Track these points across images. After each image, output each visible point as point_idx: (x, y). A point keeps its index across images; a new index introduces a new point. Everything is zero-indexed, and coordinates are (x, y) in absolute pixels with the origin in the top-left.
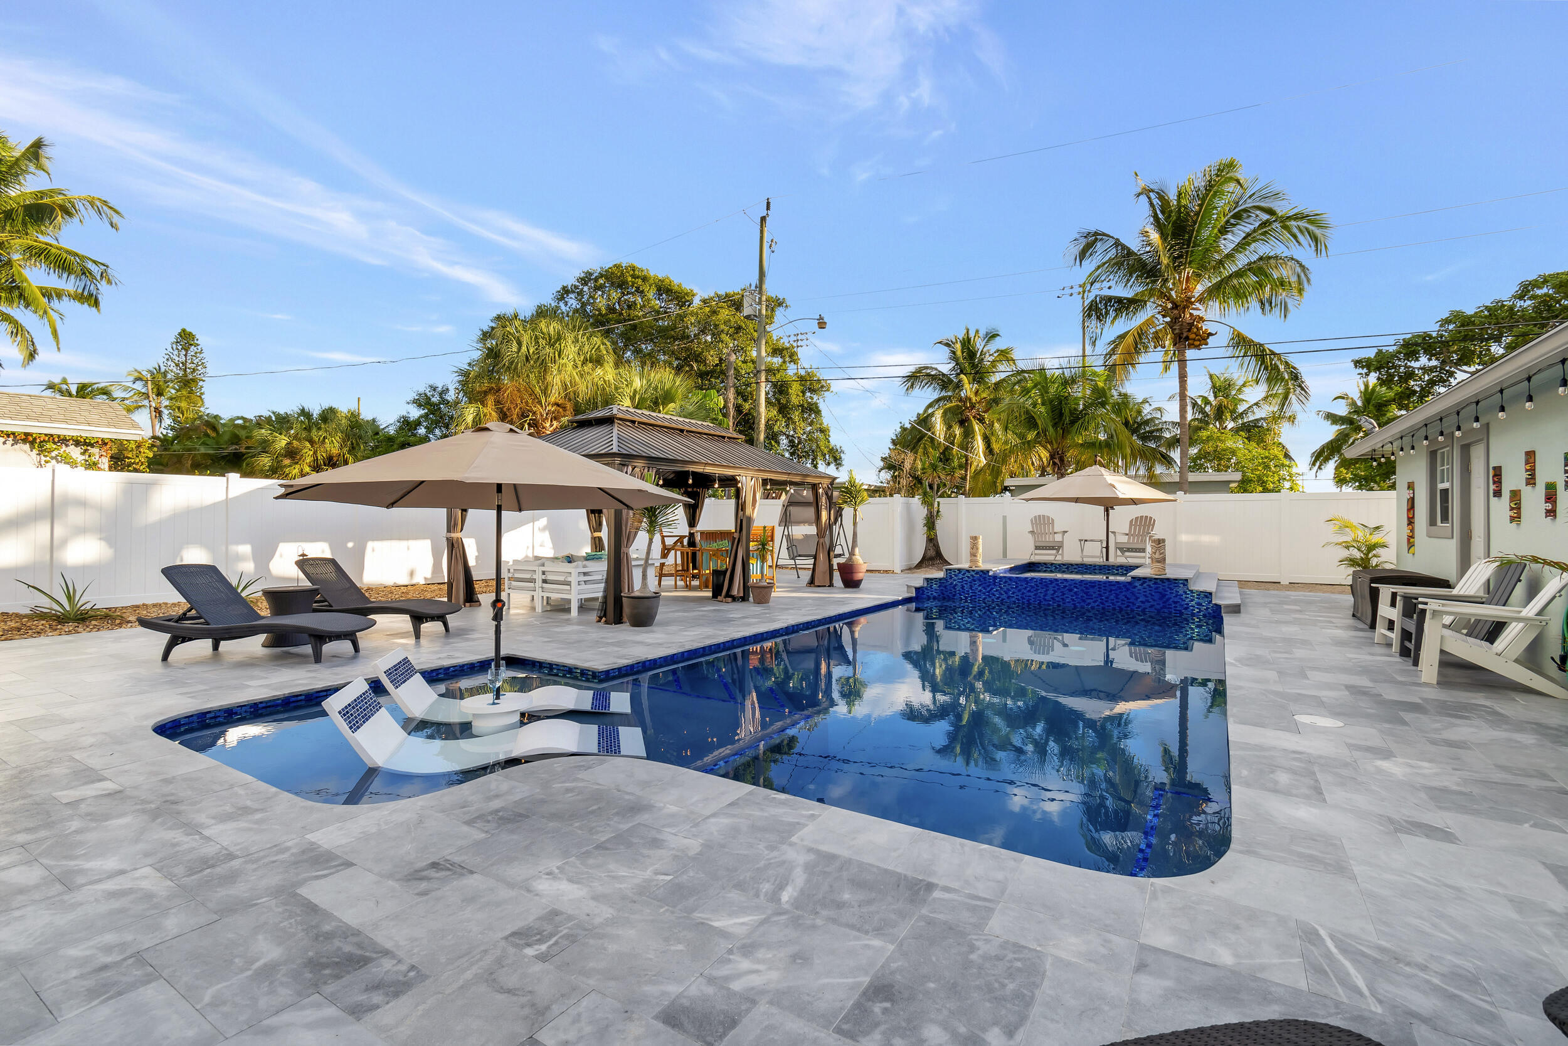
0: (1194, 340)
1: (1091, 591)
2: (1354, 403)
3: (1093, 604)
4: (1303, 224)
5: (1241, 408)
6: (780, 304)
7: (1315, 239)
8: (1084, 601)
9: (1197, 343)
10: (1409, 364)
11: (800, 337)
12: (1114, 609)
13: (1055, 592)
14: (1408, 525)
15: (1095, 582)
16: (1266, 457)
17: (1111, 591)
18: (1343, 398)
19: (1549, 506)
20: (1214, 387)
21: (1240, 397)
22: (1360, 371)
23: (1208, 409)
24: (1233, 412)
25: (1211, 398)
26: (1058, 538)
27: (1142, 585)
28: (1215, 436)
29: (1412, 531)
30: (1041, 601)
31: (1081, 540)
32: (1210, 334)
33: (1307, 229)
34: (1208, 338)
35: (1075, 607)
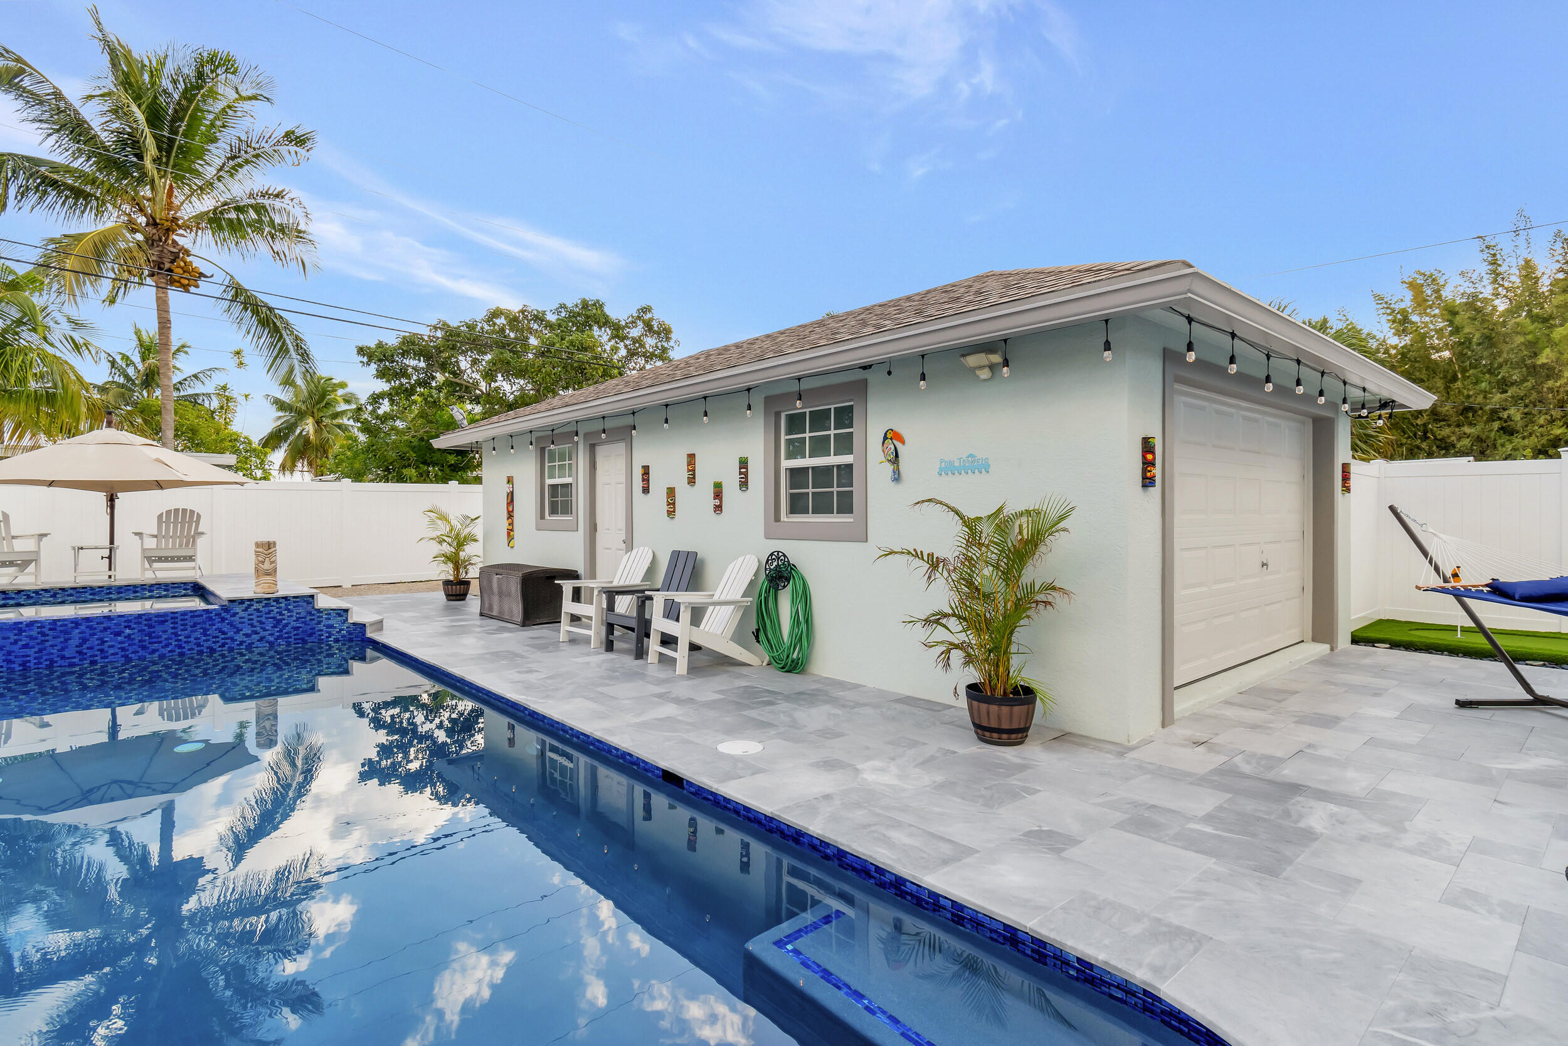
0: (181, 276)
1: (159, 629)
3: (164, 651)
8: (144, 648)
12: (201, 653)
13: (84, 640)
14: (508, 519)
15: (165, 615)
17: (195, 625)
19: (717, 502)
23: (131, 371)
26: (28, 545)
27: (246, 610)
29: (511, 524)
30: (52, 662)
32: (203, 275)
34: (199, 278)
35: (128, 660)
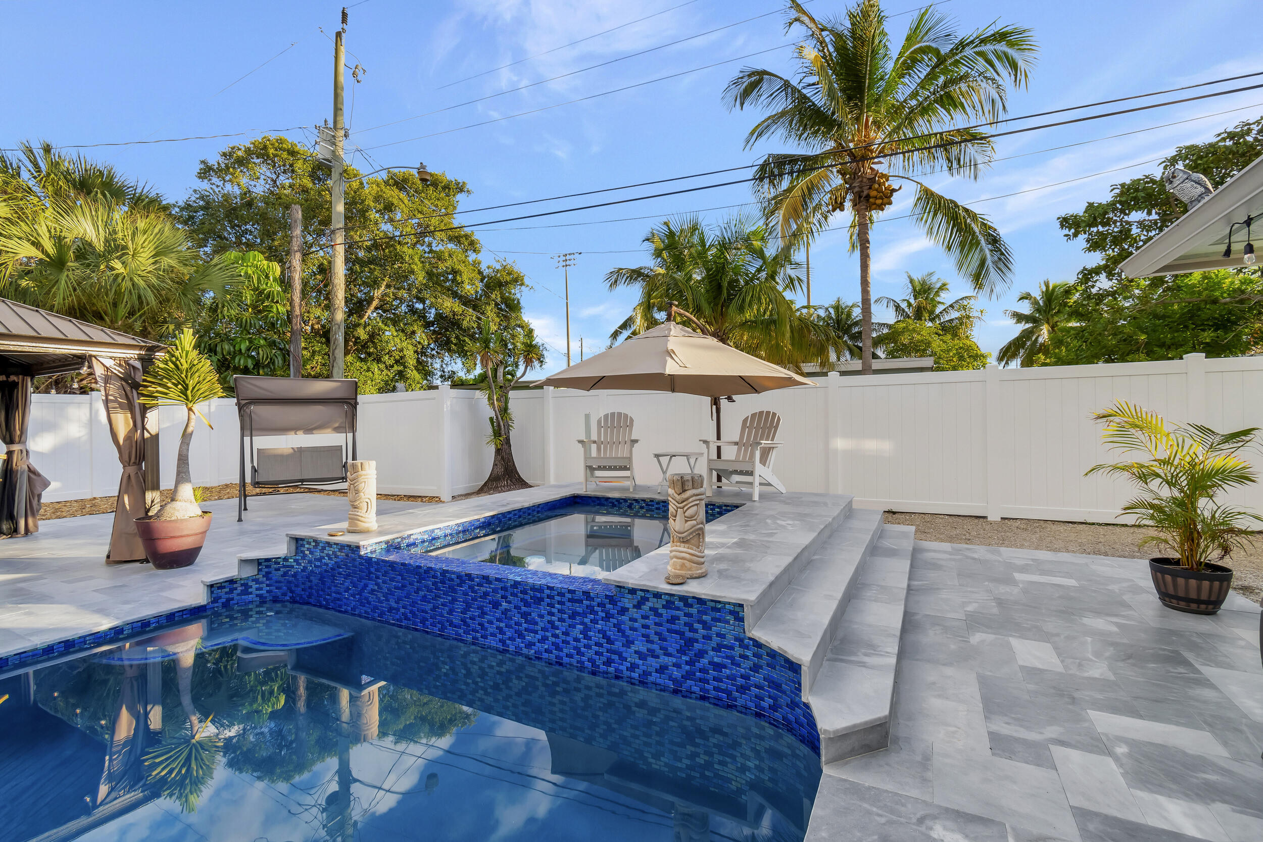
0: (876, 198)
2: (1036, 302)
4: (1002, 47)
5: (938, 311)
6: (461, 190)
7: (1014, 66)
9: (879, 202)
10: (1126, 218)
11: (568, 257)
16: (961, 348)
18: (1027, 298)
20: (914, 290)
21: (938, 299)
22: (1066, 231)
23: (909, 310)
24: (931, 312)
25: (912, 301)
28: (911, 328)
31: (657, 456)
32: (894, 190)
33: (1005, 54)
34: (891, 195)
